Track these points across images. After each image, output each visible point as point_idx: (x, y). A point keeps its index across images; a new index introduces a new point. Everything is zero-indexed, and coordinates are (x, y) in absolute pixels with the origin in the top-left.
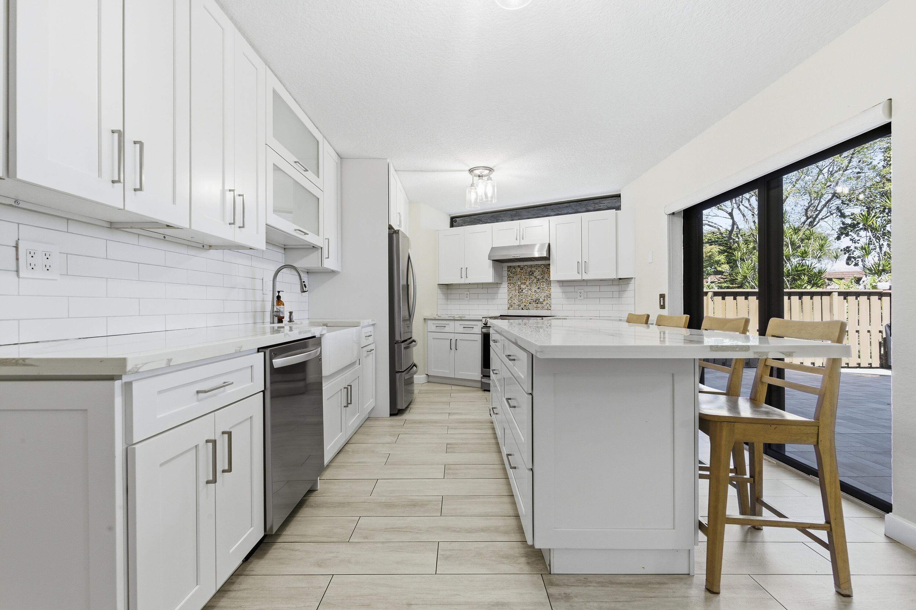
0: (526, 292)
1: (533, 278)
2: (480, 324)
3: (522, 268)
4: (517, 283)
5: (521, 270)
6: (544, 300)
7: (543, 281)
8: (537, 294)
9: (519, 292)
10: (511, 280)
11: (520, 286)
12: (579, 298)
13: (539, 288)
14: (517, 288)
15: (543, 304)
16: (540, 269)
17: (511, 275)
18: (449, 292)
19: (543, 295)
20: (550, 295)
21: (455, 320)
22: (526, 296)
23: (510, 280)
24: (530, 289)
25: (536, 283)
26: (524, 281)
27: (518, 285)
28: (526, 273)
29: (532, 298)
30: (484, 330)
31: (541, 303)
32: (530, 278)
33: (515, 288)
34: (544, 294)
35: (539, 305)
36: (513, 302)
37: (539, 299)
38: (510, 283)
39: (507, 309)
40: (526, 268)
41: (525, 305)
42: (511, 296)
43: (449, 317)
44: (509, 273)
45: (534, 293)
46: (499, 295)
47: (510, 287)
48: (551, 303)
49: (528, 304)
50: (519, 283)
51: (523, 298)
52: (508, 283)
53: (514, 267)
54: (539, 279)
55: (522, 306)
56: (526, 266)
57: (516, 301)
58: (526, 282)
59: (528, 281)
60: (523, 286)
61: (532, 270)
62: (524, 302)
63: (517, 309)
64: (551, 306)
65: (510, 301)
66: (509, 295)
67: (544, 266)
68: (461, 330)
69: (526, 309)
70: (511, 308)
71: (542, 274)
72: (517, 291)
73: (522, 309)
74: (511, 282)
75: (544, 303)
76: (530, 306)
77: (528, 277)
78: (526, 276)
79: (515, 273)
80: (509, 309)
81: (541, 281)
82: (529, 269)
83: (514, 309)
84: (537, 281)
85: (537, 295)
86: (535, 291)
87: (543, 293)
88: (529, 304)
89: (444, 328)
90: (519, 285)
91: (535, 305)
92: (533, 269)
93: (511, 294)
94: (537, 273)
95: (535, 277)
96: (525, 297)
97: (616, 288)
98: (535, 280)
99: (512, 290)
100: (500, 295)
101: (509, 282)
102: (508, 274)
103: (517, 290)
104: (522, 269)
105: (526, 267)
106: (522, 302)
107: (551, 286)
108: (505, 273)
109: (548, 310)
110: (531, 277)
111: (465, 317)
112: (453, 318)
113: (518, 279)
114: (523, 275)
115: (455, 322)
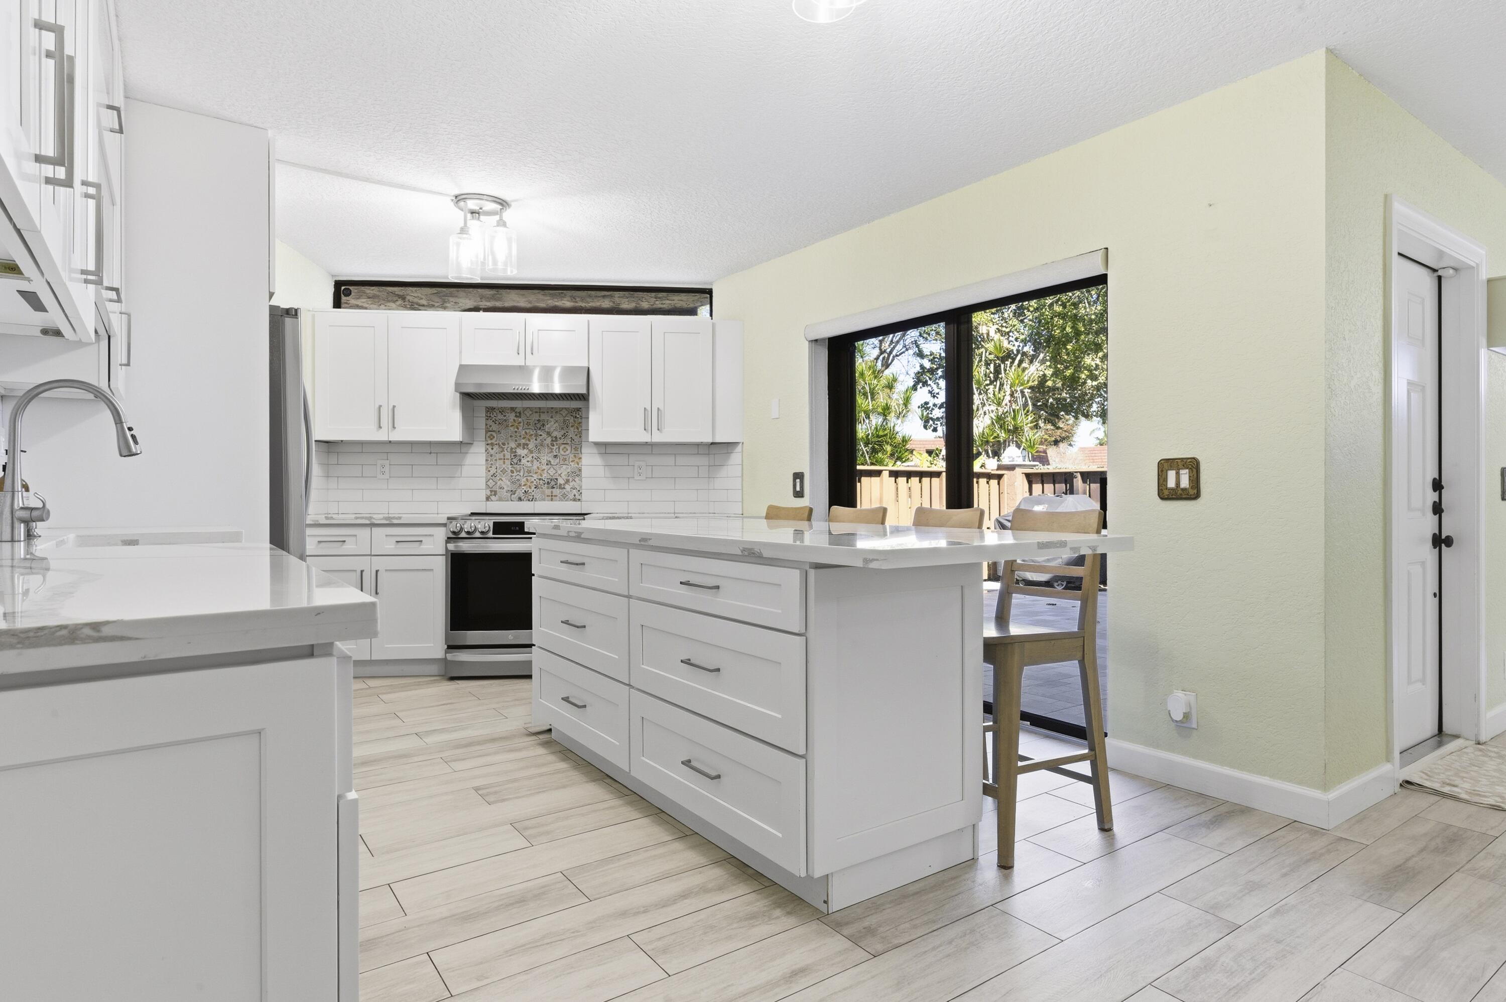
0: (529, 464)
1: (544, 435)
2: (441, 534)
3: (520, 413)
4: (508, 444)
5: (516, 416)
6: (567, 481)
7: (564, 442)
8: (552, 469)
9: (511, 464)
10: (494, 437)
11: (516, 452)
12: (637, 477)
13: (556, 456)
14: (508, 455)
15: (564, 488)
16: (558, 417)
17: (495, 427)
18: (333, 459)
19: (564, 471)
20: (580, 470)
21: (373, 525)
22: (529, 472)
23: (492, 437)
24: (538, 459)
25: (550, 445)
26: (523, 441)
27: (509, 450)
28: (528, 424)
29: (541, 475)
30: (451, 547)
31: (561, 487)
32: (536, 435)
33: (504, 456)
34: (567, 468)
35: (557, 491)
36: (498, 483)
37: (557, 479)
38: (492, 444)
39: (485, 499)
40: (528, 415)
41: (525, 491)
42: (493, 470)
43: (357, 518)
44: (490, 422)
45: (545, 467)
46: (465, 468)
47: (492, 452)
48: (581, 487)
49: (533, 488)
50: (513, 445)
51: (522, 476)
52: (488, 444)
53: (502, 411)
54: (556, 437)
55: (520, 493)
56: (528, 410)
57: (506, 483)
58: (528, 442)
59: (532, 441)
60: (521, 452)
61: (541, 419)
62: (524, 485)
63: (508, 501)
64: (581, 493)
65: (491, 483)
66: (490, 469)
67: (566, 412)
68: (390, 546)
69: (529, 500)
70: (493, 498)
71: (562, 428)
72: (508, 462)
73: (520, 499)
74: (493, 441)
75: (568, 487)
76: (537, 494)
77: (532, 433)
78: (528, 431)
79: (503, 423)
80: (488, 499)
81: (561, 441)
82: (536, 417)
83: (500, 500)
84: (552, 441)
85: (552, 472)
86: (549, 463)
87: (564, 467)
88: (535, 488)
89: (342, 546)
90: (512, 449)
91: (548, 492)
92: (544, 417)
93: (494, 467)
94: (552, 425)
95: (549, 434)
96: (526, 474)
97: (703, 461)
98: (549, 440)
99: (496, 460)
100: (466, 470)
101: (490, 442)
102: (486, 425)
103: (508, 459)
104: (519, 415)
105: (528, 413)
106: (520, 485)
107: (583, 452)
108: (481, 422)
109: (575, 500)
110: (540, 432)
111: (400, 518)
112: (368, 522)
113: (511, 436)
114: (520, 428)
115: (374, 529)
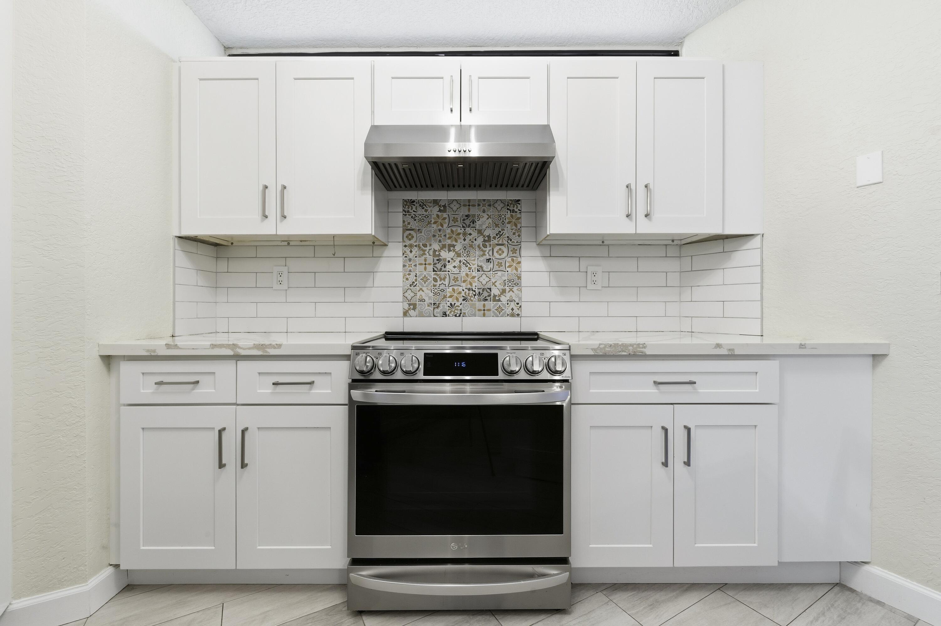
0: (456, 270)
1: (475, 234)
2: (342, 373)
3: (444, 206)
4: (430, 245)
5: (440, 211)
6: (504, 291)
7: (500, 242)
8: (484, 276)
9: (434, 271)
10: (413, 237)
11: (439, 255)
12: (590, 286)
13: (488, 260)
14: (430, 259)
15: (499, 300)
16: (491, 211)
17: (414, 225)
18: (222, 266)
19: (499, 278)
20: (519, 278)
21: (238, 358)
22: (456, 279)
23: (410, 237)
24: (466, 264)
25: (481, 246)
26: (449, 242)
27: (431, 253)
28: (455, 220)
29: (471, 284)
30: (357, 394)
31: (496, 299)
32: (465, 234)
33: (425, 260)
34: (503, 275)
35: (490, 304)
36: (419, 294)
37: (490, 289)
38: (411, 246)
39: (402, 314)
40: (455, 208)
41: (451, 304)
42: (412, 278)
43: (213, 346)
44: (408, 219)
45: (475, 274)
46: (378, 276)
47: (411, 256)
48: (520, 299)
49: (461, 299)
50: (436, 246)
51: (447, 285)
52: (405, 246)
53: (423, 204)
54: (489, 237)
55: (444, 306)
56: (455, 203)
57: (427, 294)
58: (454, 243)
59: (459, 241)
60: (445, 255)
61: (471, 213)
62: (451, 297)
63: (431, 317)
64: (520, 307)
65: (409, 295)
66: (408, 276)
67: (502, 205)
68: (264, 391)
69: (456, 316)
70: (412, 312)
71: (497, 226)
72: (430, 268)
73: (445, 314)
74: (412, 242)
75: (504, 299)
76: (466, 308)
77: (459, 231)
78: (454, 229)
79: (426, 220)
80: (405, 314)
81: (496, 242)
82: (464, 211)
83: (421, 315)
84: (484, 241)
85: (484, 279)
86: (480, 269)
87: (500, 273)
88: (464, 300)
89: (193, 389)
90: (435, 251)
91: (480, 305)
92: (474, 211)
93: (413, 274)
94: (484, 222)
95: (480, 232)
96: (453, 283)
97: (673, 265)
98: (480, 240)
99: (415, 265)
100: (379, 279)
101: (408, 243)
102: (404, 222)
103: (430, 264)
104: (443, 209)
105: (455, 206)
106: (445, 297)
107: (522, 255)
108: (398, 219)
109: (512, 315)
110: (468, 230)
111: (279, 346)
112: (230, 353)
113: (434, 236)
114: (445, 226)
115: (242, 364)
